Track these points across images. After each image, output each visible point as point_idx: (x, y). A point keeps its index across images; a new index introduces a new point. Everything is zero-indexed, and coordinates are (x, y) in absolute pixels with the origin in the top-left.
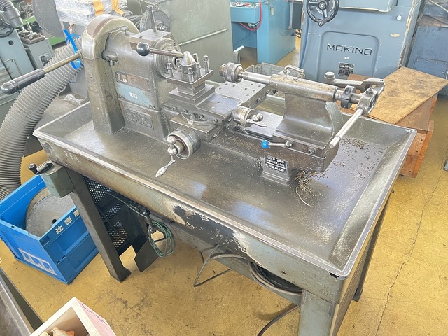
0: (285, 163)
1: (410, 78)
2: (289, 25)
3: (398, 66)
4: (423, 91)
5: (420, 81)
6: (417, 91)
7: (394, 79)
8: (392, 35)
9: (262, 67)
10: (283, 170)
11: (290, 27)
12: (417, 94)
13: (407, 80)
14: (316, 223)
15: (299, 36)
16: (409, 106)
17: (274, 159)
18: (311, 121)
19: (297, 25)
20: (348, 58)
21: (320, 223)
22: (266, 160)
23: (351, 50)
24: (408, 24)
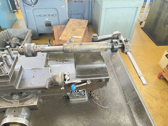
0: (84, 91)
1: (75, 22)
2: (10, 8)
3: (68, 18)
4: (82, 26)
5: (79, 23)
6: (81, 27)
7: (70, 24)
8: (62, 7)
9: (7, 31)
10: (83, 95)
11: (11, 9)
12: (81, 28)
13: (75, 23)
14: (118, 117)
15: (17, 12)
16: (82, 34)
17: (76, 91)
18: (93, 64)
19: (14, 7)
20: (47, 19)
21: (120, 115)
22: (71, 94)
23: (47, 15)
24: (66, 2)
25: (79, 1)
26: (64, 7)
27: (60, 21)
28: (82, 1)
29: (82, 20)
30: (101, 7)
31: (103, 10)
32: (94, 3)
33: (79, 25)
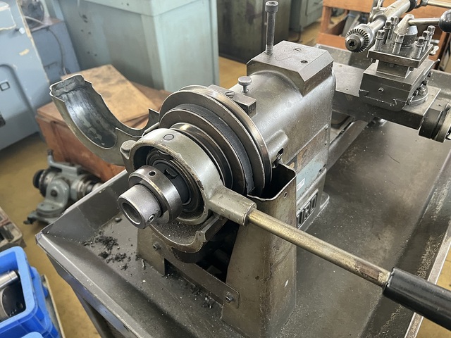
4: (115, 80)
6: (113, 82)
24: (29, 35)
25: (42, 29)
26: (26, 51)
27: (30, 98)
28: (47, 28)
29: (95, 69)
30: (148, 14)
31: (156, 20)
32: (86, 22)
33: (101, 80)
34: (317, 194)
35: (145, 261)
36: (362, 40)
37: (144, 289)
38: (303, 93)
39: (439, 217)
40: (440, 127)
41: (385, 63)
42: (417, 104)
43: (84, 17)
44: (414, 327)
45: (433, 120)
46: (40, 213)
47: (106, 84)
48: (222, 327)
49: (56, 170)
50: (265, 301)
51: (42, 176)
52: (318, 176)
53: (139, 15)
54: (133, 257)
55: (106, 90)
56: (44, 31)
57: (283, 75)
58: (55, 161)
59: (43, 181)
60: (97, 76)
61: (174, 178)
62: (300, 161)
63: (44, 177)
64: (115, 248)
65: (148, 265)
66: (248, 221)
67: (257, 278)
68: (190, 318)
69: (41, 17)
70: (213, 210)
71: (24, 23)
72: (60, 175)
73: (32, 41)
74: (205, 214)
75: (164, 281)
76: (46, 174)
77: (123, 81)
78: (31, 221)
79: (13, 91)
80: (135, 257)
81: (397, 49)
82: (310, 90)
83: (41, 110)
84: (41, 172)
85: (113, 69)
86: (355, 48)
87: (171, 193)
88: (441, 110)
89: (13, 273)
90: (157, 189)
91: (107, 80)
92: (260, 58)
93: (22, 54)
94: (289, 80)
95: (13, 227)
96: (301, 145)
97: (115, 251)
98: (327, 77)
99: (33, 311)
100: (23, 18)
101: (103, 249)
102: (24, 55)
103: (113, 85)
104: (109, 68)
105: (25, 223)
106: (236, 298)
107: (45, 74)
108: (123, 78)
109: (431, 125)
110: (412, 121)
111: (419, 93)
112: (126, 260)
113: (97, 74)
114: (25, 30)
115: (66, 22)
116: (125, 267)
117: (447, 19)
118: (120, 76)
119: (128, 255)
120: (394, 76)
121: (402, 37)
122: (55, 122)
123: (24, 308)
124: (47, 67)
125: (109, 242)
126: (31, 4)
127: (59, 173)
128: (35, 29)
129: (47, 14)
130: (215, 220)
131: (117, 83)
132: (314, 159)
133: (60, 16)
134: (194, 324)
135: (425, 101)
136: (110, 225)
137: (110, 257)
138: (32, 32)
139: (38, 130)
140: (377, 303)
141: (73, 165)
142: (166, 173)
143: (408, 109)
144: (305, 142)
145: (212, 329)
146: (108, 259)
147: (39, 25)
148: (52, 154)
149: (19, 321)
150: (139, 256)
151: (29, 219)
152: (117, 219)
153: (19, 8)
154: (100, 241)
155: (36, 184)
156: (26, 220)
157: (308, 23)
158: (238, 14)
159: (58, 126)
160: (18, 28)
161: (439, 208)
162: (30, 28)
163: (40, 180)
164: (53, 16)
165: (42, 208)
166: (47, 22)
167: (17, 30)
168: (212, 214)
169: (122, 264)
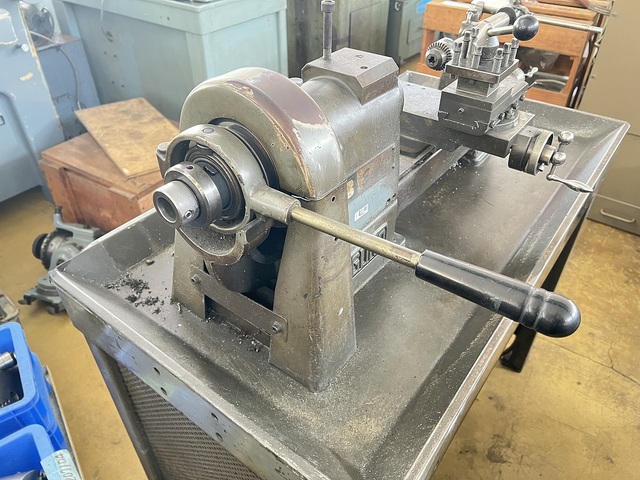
3: (57, 117)
6: (145, 120)
24: (34, 54)
25: (51, 48)
26: (30, 76)
27: (31, 139)
28: (58, 48)
29: (122, 103)
30: (194, 32)
31: (206, 40)
32: (111, 41)
33: (130, 117)
34: (386, 228)
35: (181, 304)
36: (443, 56)
37: (179, 334)
38: (362, 101)
39: (528, 260)
40: (529, 155)
41: (466, 80)
42: (504, 129)
43: (109, 34)
44: (482, 361)
45: (521, 148)
46: (41, 290)
47: (136, 123)
48: (270, 370)
49: (65, 234)
50: (314, 324)
51: (45, 241)
52: (387, 207)
53: (183, 33)
54: (168, 300)
55: (136, 129)
56: (54, 50)
57: (340, 81)
58: (63, 221)
59: (46, 247)
60: (123, 112)
61: (214, 175)
62: (360, 180)
63: (48, 243)
64: (145, 292)
65: (184, 309)
66: (291, 218)
67: (305, 296)
68: (232, 361)
69: (49, 32)
70: (255, 209)
71: (29, 39)
72: (71, 240)
73: (38, 62)
74: (248, 215)
75: (204, 325)
76: (51, 238)
77: (159, 119)
78: (28, 300)
79: (9, 128)
80: (170, 301)
81: (475, 62)
82: (370, 99)
83: (47, 152)
84: (44, 236)
85: (146, 103)
86: (436, 64)
87: (210, 192)
88: (531, 136)
89: (8, 355)
90: (196, 184)
91: (137, 117)
92: (317, 63)
93: (23, 79)
94: (347, 86)
95: (7, 302)
96: (361, 162)
97: (145, 294)
98: (392, 88)
99: (33, 400)
100: (27, 32)
101: (132, 292)
102: (27, 81)
103: (145, 123)
104: (141, 102)
105: (21, 302)
106: (284, 328)
107: (54, 107)
108: (160, 115)
109: (520, 154)
110: (498, 148)
111: (505, 117)
112: (158, 304)
113: (124, 109)
114: (28, 47)
115: (83, 41)
116: (158, 311)
117: (520, 25)
118: (155, 113)
119: (161, 299)
120: (474, 95)
121: (480, 49)
122: (65, 169)
123: (21, 396)
124: (56, 100)
125: (137, 285)
126: (37, 15)
127: (69, 238)
128: (41, 48)
129: (57, 29)
130: (258, 222)
131: (152, 121)
132: (380, 183)
133: (75, 33)
134: (237, 368)
135: (513, 127)
136: (140, 268)
137: (140, 301)
138: (38, 52)
139: (40, 183)
140: (448, 346)
141: (88, 228)
142: (205, 169)
143: (492, 134)
144: (366, 159)
145: (258, 373)
146: (137, 302)
147: (46, 42)
148: (60, 212)
149: (14, 412)
150: (174, 300)
151: (25, 297)
152: (148, 261)
153: (22, 19)
154: (127, 284)
155: (37, 252)
156: (22, 298)
157: (410, 55)
158: (317, 39)
159: (69, 174)
160: (19, 44)
161: (529, 251)
162: (36, 47)
163: (43, 247)
164: (65, 32)
165: (44, 283)
166: (58, 40)
167: (18, 47)
168: (254, 215)
169: (154, 308)
